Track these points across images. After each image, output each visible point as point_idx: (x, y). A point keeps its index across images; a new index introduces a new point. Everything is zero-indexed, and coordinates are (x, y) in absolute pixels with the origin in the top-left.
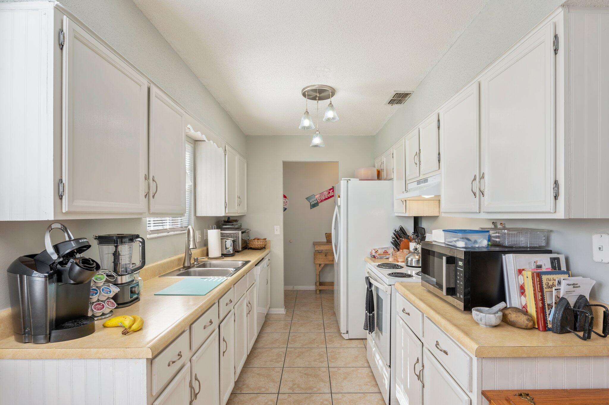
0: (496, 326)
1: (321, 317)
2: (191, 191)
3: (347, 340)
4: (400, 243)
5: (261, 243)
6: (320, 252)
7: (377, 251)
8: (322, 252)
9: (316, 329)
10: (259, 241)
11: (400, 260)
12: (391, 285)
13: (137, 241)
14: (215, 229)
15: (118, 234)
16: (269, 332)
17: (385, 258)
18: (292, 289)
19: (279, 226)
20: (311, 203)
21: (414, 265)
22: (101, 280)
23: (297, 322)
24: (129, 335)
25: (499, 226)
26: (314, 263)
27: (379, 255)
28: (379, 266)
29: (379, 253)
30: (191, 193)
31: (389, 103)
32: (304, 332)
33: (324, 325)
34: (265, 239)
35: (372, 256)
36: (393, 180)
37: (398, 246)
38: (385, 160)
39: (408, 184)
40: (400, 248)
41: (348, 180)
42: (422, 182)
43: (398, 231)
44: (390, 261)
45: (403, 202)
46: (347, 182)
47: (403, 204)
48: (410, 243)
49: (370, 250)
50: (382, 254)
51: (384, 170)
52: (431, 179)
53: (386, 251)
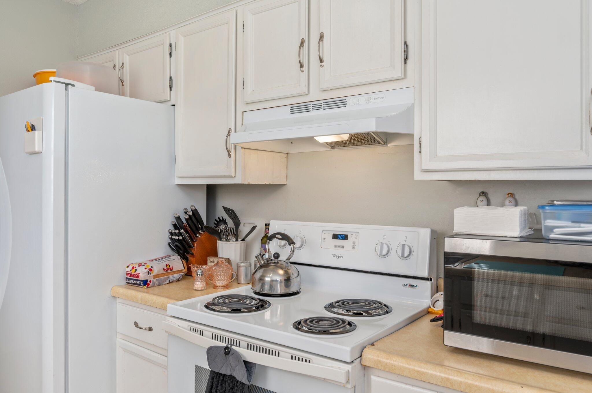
4: (193, 245)
7: (152, 267)
11: (218, 283)
12: (353, 361)
17: (167, 281)
21: (278, 291)
27: (155, 276)
28: (210, 307)
29: (154, 273)
35: (138, 282)
36: (174, 105)
37: (189, 251)
38: (127, 60)
39: (243, 112)
40: (193, 255)
41: (67, 85)
42: (317, 107)
43: (187, 217)
44: (200, 289)
45: (230, 152)
46: (66, 89)
47: (230, 155)
48: (218, 242)
49: (128, 267)
50: (161, 275)
51: (125, 84)
52: (363, 99)
53: (169, 266)
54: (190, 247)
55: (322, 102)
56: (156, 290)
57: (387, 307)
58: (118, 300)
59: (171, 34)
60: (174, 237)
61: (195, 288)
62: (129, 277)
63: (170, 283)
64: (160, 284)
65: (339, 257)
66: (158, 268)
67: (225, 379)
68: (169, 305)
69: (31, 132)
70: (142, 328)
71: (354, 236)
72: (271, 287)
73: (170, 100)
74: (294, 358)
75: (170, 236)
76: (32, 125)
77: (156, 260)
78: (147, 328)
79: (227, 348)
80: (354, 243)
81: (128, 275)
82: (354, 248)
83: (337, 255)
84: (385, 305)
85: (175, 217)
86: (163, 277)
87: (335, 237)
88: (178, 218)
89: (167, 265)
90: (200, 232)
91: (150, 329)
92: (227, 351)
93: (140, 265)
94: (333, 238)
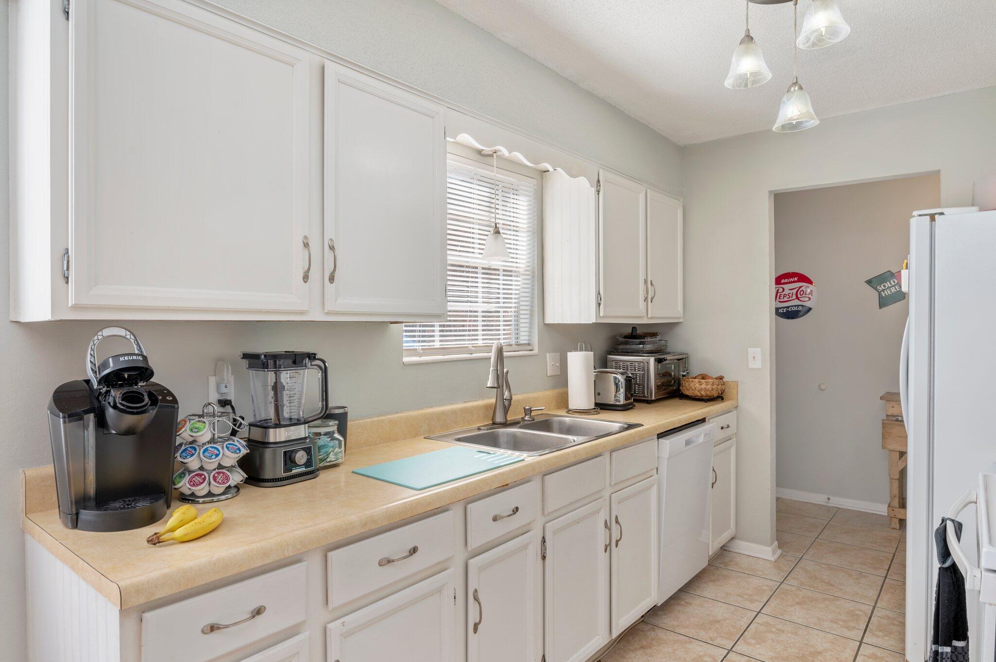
1: (873, 593)
2: (533, 272)
5: (709, 387)
6: (900, 421)
9: (841, 623)
10: (703, 381)
13: (315, 365)
14: (581, 350)
15: (285, 352)
16: (709, 596)
18: (824, 504)
19: (759, 349)
20: (880, 294)
22: (198, 431)
23: (794, 589)
24: (161, 546)
26: (884, 448)
30: (533, 277)
32: (800, 621)
33: (870, 618)
34: (721, 378)
41: (933, 215)
76: (906, 263)
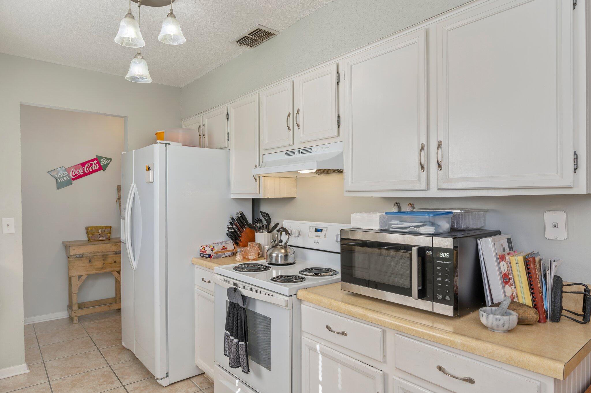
0: (510, 331)
1: (102, 360)
3: (167, 388)
4: (241, 235)
6: (79, 257)
7: (214, 247)
8: (82, 257)
9: (105, 383)
11: (250, 258)
12: (291, 296)
17: (224, 256)
19: (13, 219)
21: (280, 262)
23: (59, 381)
25: (406, 208)
26: (68, 275)
27: (216, 253)
28: (236, 268)
29: (215, 251)
31: (237, 42)
33: (114, 373)
35: (205, 256)
36: (229, 150)
37: (238, 238)
38: (206, 122)
39: (263, 155)
40: (241, 241)
41: (166, 144)
42: (298, 153)
43: (237, 218)
44: (239, 260)
45: (256, 179)
46: (166, 146)
47: (256, 181)
48: (255, 233)
49: (201, 247)
50: (220, 252)
51: (205, 136)
52: (319, 148)
53: (225, 247)
54: (239, 236)
55: (300, 149)
56: (216, 260)
57: (336, 272)
58: (196, 266)
59: (228, 107)
60: (230, 230)
61: (236, 260)
62: (201, 253)
63: (225, 257)
64: (219, 257)
65: (317, 243)
66: (217, 248)
67: (235, 306)
68: (215, 267)
69: (148, 171)
70: (205, 281)
71: (325, 230)
72: (277, 260)
73: (228, 147)
74: (266, 294)
75: (228, 230)
76: (149, 167)
77: (218, 243)
78: (208, 281)
79: (235, 288)
80: (325, 234)
81: (201, 251)
82: (325, 237)
83: (316, 242)
84: (334, 271)
85: (231, 218)
86: (221, 253)
87: (316, 230)
88: (233, 218)
89: (223, 246)
90: (246, 227)
91: (209, 282)
92: (235, 290)
93: (207, 246)
94: (315, 231)
